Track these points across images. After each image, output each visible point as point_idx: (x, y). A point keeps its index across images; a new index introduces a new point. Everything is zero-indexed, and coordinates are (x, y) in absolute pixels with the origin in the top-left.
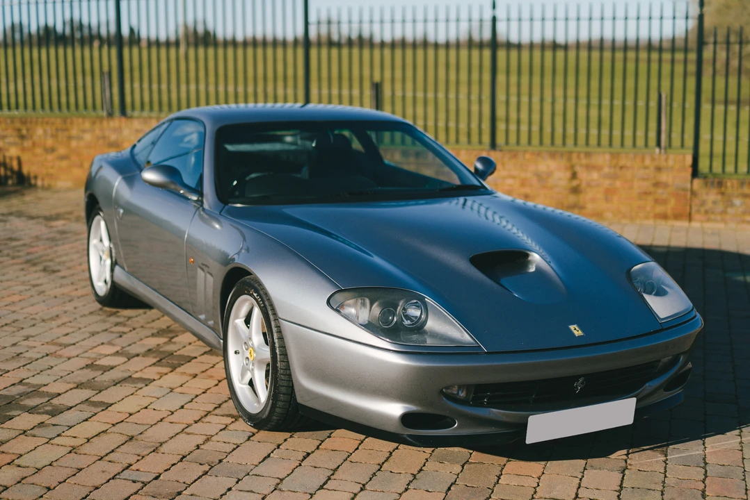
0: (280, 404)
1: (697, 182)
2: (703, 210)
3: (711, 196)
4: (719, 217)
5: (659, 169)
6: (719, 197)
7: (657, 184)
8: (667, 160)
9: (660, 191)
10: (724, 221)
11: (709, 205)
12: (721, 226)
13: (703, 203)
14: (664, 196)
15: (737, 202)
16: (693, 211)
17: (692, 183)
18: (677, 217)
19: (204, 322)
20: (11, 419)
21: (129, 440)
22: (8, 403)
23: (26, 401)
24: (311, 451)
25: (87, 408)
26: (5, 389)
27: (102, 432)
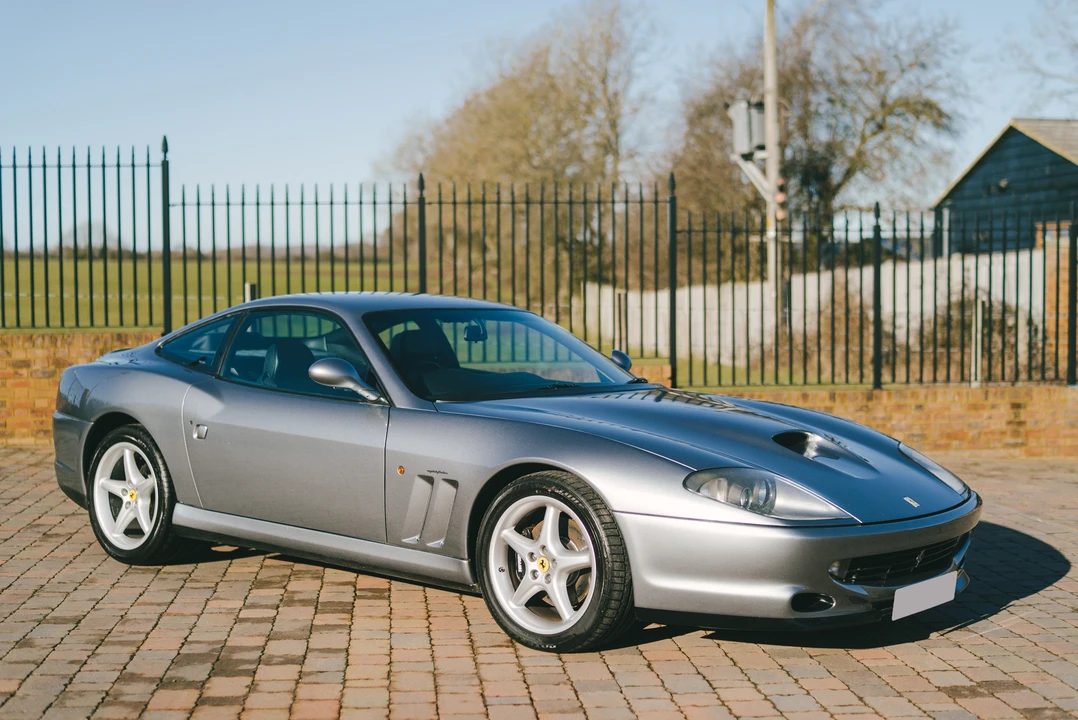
0: (610, 612)
8: (641, 372)
19: (420, 547)
20: (255, 672)
21: (434, 675)
22: (218, 660)
23: (236, 656)
24: (646, 663)
25: (325, 655)
26: (181, 648)
27: (389, 672)
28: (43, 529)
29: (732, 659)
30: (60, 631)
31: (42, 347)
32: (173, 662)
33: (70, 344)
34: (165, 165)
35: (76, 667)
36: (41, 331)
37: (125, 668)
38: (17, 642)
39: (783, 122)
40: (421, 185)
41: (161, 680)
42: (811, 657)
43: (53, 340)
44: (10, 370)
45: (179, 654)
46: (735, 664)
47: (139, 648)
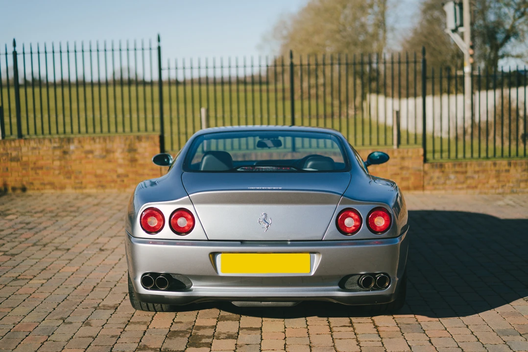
1: (427, 166)
2: (431, 182)
3: (436, 174)
4: (441, 187)
5: (403, 158)
6: (441, 174)
7: (402, 168)
8: (407, 152)
9: (404, 172)
10: (444, 189)
11: (435, 180)
12: (443, 192)
13: (431, 178)
14: (407, 176)
15: (452, 176)
16: (425, 184)
17: (423, 166)
18: (416, 188)
20: (211, 344)
21: (310, 347)
22: (191, 335)
23: (200, 333)
24: (428, 339)
25: (250, 332)
26: (171, 326)
27: (285, 344)
28: (99, 246)
29: (476, 337)
30: (107, 314)
31: (99, 143)
32: (166, 337)
33: (113, 141)
34: (159, 48)
35: (114, 340)
36: (99, 135)
37: (141, 341)
38: (84, 322)
39: (472, 12)
40: (291, 56)
41: (160, 349)
42: (521, 335)
43: (105, 140)
44: (83, 155)
45: (170, 331)
46: (478, 340)
47: (148, 326)
